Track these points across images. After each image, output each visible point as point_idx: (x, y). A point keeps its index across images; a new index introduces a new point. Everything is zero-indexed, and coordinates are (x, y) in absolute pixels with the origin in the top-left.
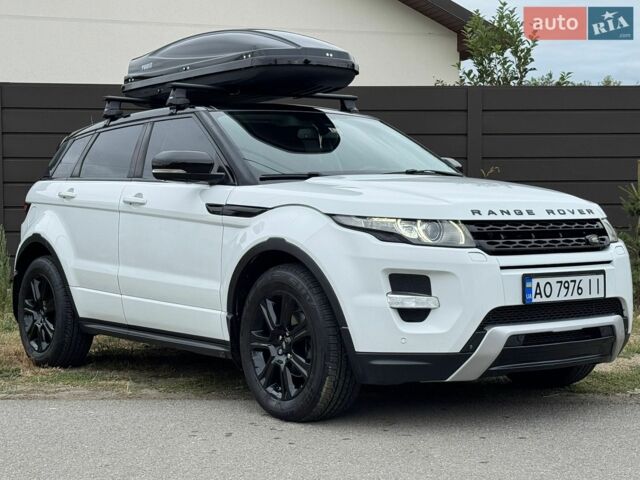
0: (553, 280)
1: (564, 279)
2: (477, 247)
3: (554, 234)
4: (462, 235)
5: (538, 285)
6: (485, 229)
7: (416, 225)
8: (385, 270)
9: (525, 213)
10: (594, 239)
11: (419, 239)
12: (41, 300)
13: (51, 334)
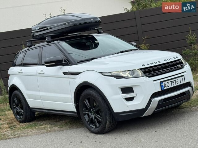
0: (169, 81)
1: (172, 80)
2: (145, 76)
3: (167, 67)
4: (140, 73)
5: (165, 84)
6: (147, 70)
7: (126, 72)
8: (119, 87)
9: (158, 62)
10: (179, 66)
11: (128, 76)
12: (18, 103)
13: (23, 113)
